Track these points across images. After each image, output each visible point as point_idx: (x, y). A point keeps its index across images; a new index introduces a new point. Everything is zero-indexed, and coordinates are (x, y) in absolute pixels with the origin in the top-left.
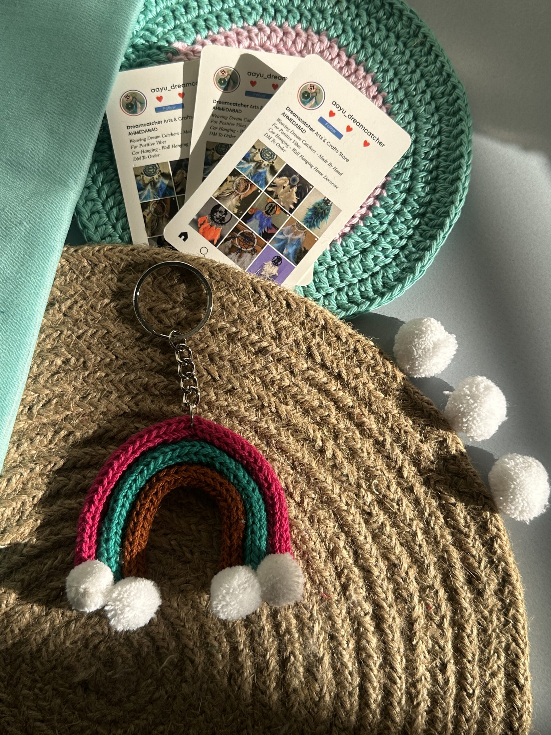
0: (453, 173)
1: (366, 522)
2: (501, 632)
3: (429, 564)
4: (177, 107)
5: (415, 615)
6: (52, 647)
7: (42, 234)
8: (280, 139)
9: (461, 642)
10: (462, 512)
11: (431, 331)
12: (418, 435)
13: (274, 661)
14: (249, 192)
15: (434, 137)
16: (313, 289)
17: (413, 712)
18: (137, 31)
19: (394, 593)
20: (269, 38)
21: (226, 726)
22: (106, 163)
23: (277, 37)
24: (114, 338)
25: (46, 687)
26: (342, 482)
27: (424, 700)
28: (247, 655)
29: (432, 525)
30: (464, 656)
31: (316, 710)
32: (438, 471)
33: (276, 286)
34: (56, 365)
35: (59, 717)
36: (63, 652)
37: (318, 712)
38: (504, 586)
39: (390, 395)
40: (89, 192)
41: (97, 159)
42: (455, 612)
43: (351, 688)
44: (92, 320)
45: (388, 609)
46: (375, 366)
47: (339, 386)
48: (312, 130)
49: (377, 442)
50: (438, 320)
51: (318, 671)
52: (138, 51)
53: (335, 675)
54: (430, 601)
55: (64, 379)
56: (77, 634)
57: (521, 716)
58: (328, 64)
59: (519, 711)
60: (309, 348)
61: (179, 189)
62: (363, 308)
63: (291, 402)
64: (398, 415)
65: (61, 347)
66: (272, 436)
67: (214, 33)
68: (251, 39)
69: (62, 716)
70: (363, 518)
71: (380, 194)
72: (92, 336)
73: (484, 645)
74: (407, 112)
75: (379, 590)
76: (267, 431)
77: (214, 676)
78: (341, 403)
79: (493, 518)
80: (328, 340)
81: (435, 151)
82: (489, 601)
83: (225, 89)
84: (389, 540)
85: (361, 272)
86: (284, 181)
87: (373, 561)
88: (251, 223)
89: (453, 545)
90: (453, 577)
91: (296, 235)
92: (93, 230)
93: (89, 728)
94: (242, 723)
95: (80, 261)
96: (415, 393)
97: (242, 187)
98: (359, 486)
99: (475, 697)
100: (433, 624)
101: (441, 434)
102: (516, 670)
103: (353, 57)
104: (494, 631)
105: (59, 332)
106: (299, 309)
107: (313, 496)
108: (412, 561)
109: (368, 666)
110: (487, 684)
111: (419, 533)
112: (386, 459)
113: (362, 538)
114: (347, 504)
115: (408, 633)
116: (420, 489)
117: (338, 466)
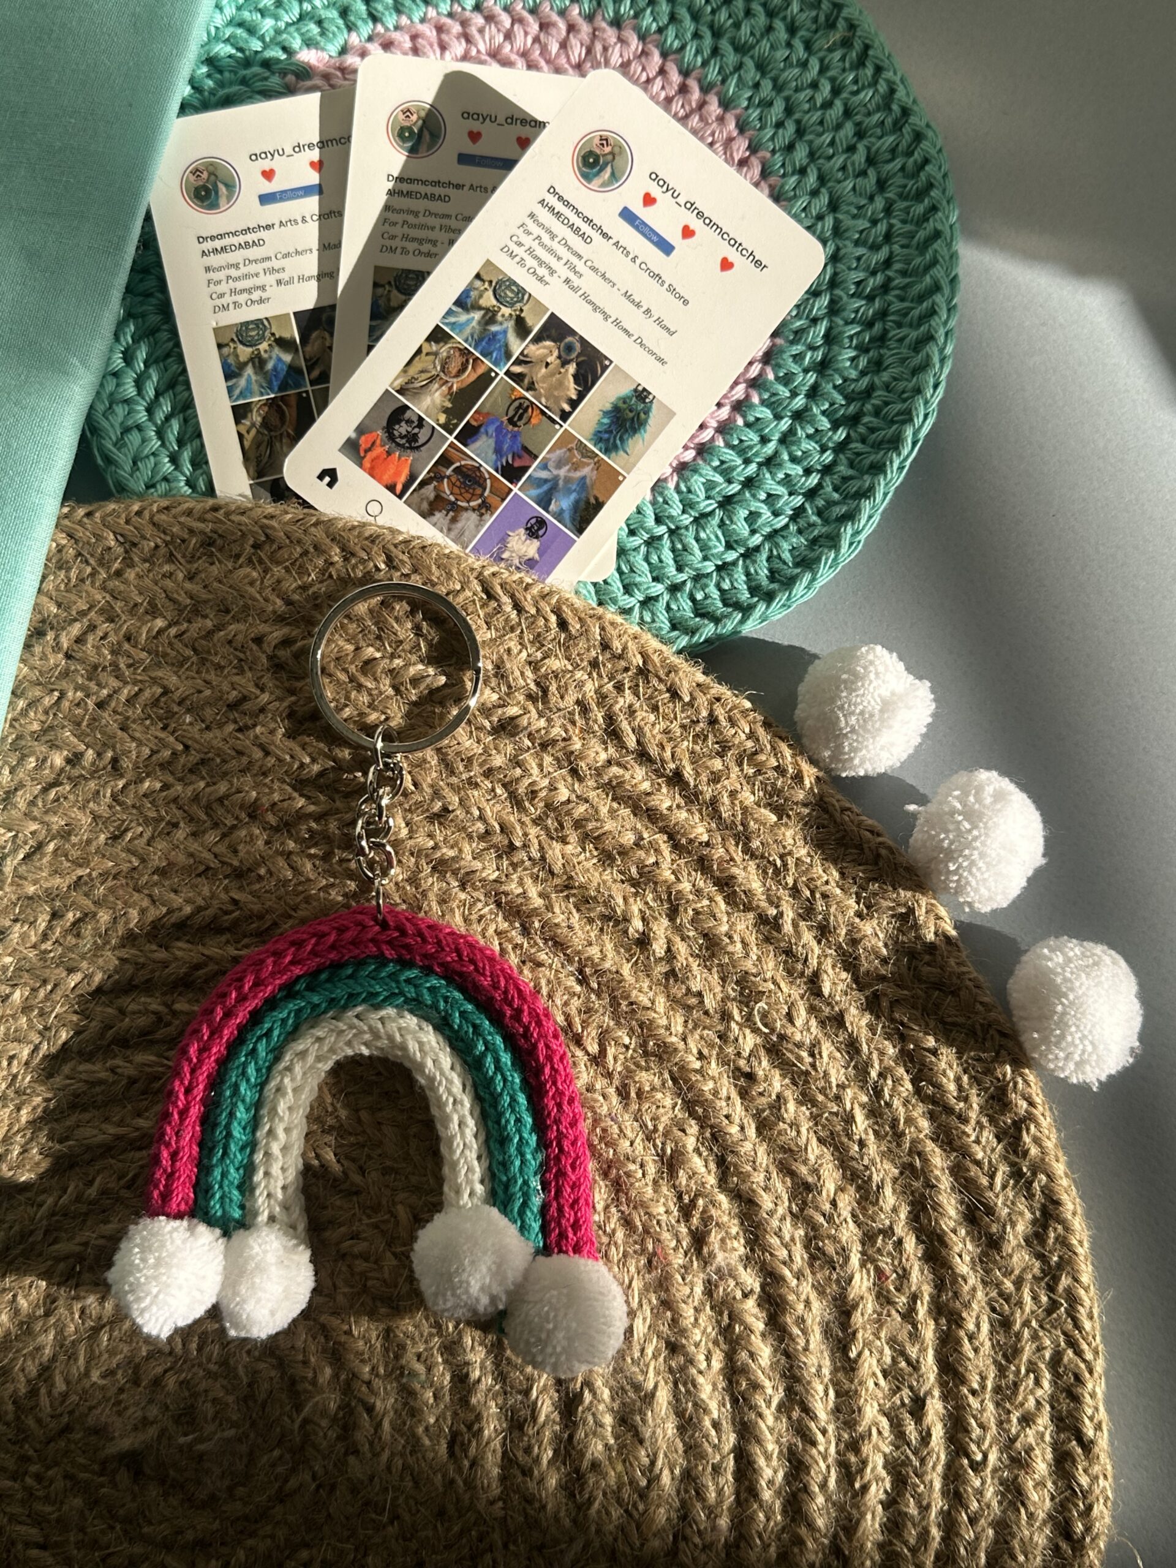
0: (919, 325)
1: (744, 1094)
2: (1041, 1326)
3: (882, 1181)
4: (306, 191)
5: (853, 1294)
6: (60, 1386)
7: (12, 479)
8: (536, 258)
9: (956, 1350)
10: (951, 1067)
11: (877, 674)
12: (852, 902)
13: (548, 1402)
14: (470, 376)
15: (875, 247)
16: (617, 586)
17: (853, 1506)
18: (217, 28)
19: (807, 1247)
20: (509, 36)
21: (445, 1547)
22: (154, 319)
23: (526, 33)
24: (180, 704)
25: (50, 1473)
26: (689, 1008)
27: (878, 1479)
28: (489, 1390)
29: (887, 1097)
30: (962, 1380)
31: (641, 1507)
32: (898, 980)
33: (535, 582)
34: (52, 767)
35: (80, 1536)
36: (85, 1394)
37: (646, 1511)
38: (1045, 1227)
39: (789, 817)
40: (118, 385)
41: (133, 311)
42: (939, 1286)
43: (718, 1457)
44: (129, 666)
45: (794, 1282)
46: (756, 753)
47: (679, 800)
48: (605, 236)
49: (762, 920)
50: (891, 650)
51: (644, 1421)
52: (221, 72)
53: (681, 1429)
54: (885, 1263)
55: (71, 797)
56: (115, 1354)
57: (1089, 1508)
58: (637, 91)
59: (1085, 1497)
60: (610, 718)
61: (316, 373)
62: (729, 626)
63: (573, 837)
64: (808, 860)
65: (63, 727)
66: (535, 912)
67: (387, 29)
68: (468, 39)
69: (85, 1534)
70: (736, 1086)
71: (760, 375)
72: (130, 701)
73: (1005, 1356)
74: (814, 193)
75: (774, 1241)
76: (520, 900)
77: (418, 1440)
78: (683, 835)
79: (1020, 1080)
80: (650, 698)
81: (879, 278)
82: (1015, 1259)
83: (413, 151)
84: (794, 1133)
85: (722, 549)
86: (548, 350)
87: (759, 1178)
88: (478, 444)
89: (933, 1140)
90: (935, 1210)
91: (576, 470)
92: (128, 468)
93: (147, 1559)
94: (480, 1540)
95: (99, 537)
96: (844, 810)
97: (454, 367)
98: (726, 1016)
99: (989, 1470)
100: (893, 1312)
101: (902, 899)
102: (1077, 1409)
103: (694, 74)
104: (1026, 1323)
105: (56, 694)
106: (585, 632)
107: (627, 1041)
108: (844, 1177)
109: (753, 1407)
110: (1013, 1440)
111: (859, 1116)
112: (784, 957)
113: (734, 1129)
114: (700, 1056)
115: (840, 1333)
116: (859, 1020)
117: (680, 974)
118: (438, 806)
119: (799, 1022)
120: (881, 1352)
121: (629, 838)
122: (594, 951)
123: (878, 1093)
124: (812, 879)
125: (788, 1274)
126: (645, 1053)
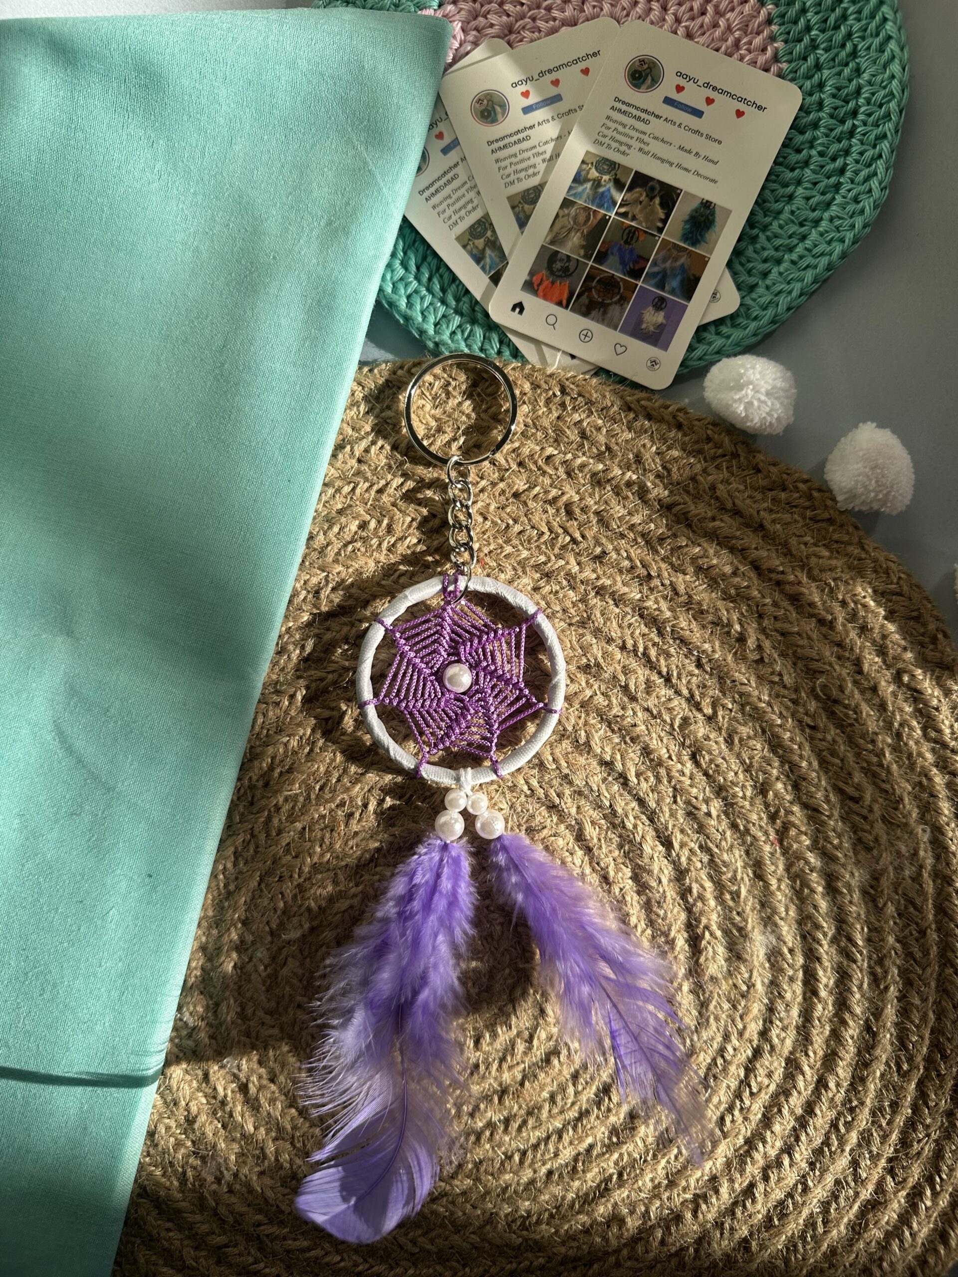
1: (810, 740)
3: (902, 794)
5: (881, 867)
12: (881, 610)
13: (681, 939)
14: (593, 222)
17: (879, 1000)
26: (773, 684)
27: (894, 982)
29: (905, 739)
30: (951, 919)
34: (349, 531)
42: (938, 858)
43: (792, 971)
47: (761, 543)
49: (822, 622)
63: (690, 570)
66: (666, 621)
70: (805, 735)
76: (656, 613)
78: (765, 567)
86: (639, 194)
91: (676, 261)
97: (581, 220)
111: (887, 752)
112: (836, 649)
113: (804, 764)
114: (781, 715)
115: (872, 892)
116: (887, 689)
117: (766, 660)
118: (598, 550)
119: (847, 692)
120: (899, 902)
121: (728, 569)
122: (707, 646)
123: (898, 736)
124: (855, 595)
125: (840, 855)
126: (743, 714)
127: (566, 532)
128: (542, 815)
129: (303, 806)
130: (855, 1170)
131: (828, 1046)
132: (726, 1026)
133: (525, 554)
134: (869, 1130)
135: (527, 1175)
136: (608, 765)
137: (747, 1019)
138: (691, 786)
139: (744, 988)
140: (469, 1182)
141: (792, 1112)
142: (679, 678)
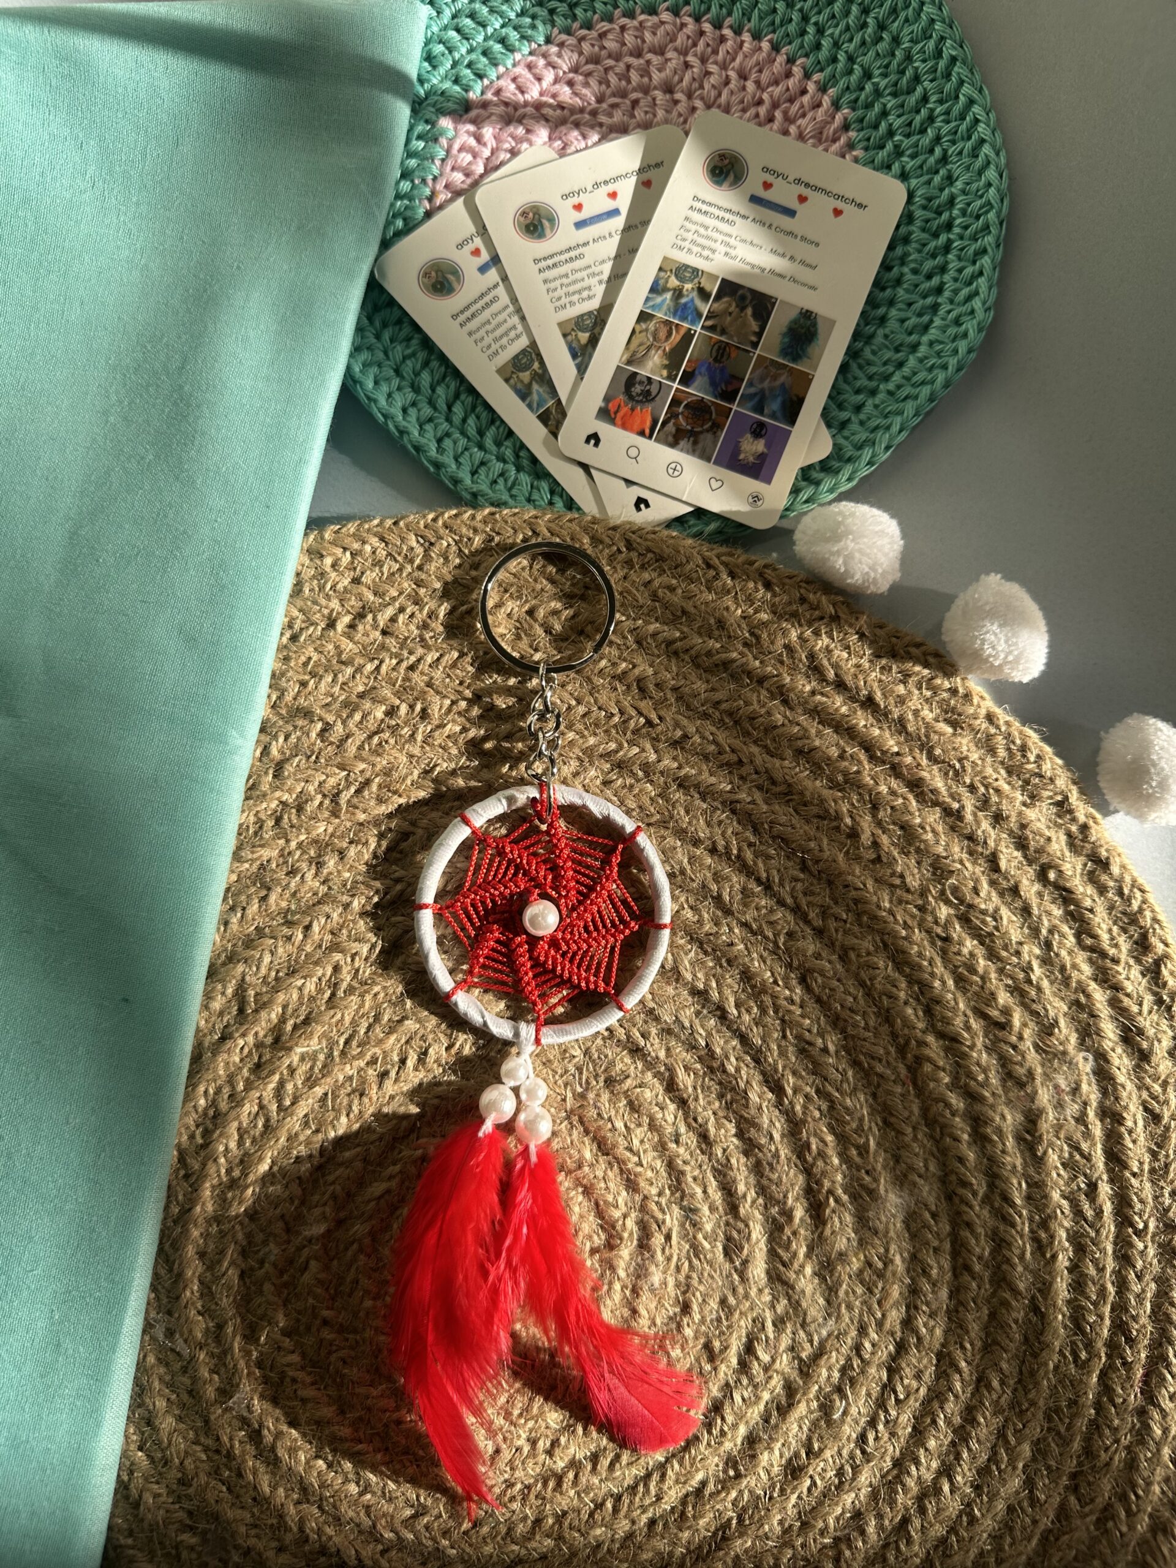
1: (944, 953)
3: (1057, 1015)
5: (1037, 1106)
9: (1118, 1142)
10: (1104, 921)
12: (1018, 794)
13: (800, 1208)
17: (1046, 1271)
19: (999, 1071)
26: (892, 886)
27: (1063, 1249)
28: (753, 1202)
29: (1056, 949)
30: (1125, 1166)
31: (878, 1285)
34: (374, 718)
39: (963, 728)
42: (1104, 1092)
43: (937, 1242)
45: (991, 1100)
46: (934, 678)
47: (871, 720)
49: (947, 812)
51: (877, 1217)
54: (1061, 1080)
55: (391, 741)
60: (812, 657)
63: (789, 753)
64: (980, 762)
65: (382, 688)
66: (763, 815)
70: (936, 949)
72: (434, 664)
73: (1156, 1144)
75: (974, 1068)
76: (750, 807)
78: (877, 748)
79: (1157, 926)
80: (843, 640)
82: (1161, 1068)
86: (727, 304)
87: (959, 1021)
89: (1095, 980)
90: (1097, 1034)
91: (775, 380)
97: (662, 335)
98: (924, 893)
99: (1149, 1235)
100: (1069, 1117)
105: (376, 662)
106: (787, 590)
107: (844, 916)
109: (964, 1201)
111: (1035, 965)
112: (967, 842)
113: (937, 984)
114: (906, 926)
115: (1028, 1137)
116: (1030, 889)
117: (885, 860)
118: (679, 734)
119: (983, 894)
120: (1062, 1150)
121: (834, 752)
122: (813, 845)
123: (1048, 945)
124: (985, 778)
125: (987, 1094)
126: (860, 925)
127: (640, 714)
128: (624, 1062)
129: (324, 1066)
130: (1031, 1492)
131: (987, 1335)
132: (861, 1315)
133: (592, 741)
134: (1045, 1439)
135: (623, 1526)
136: (700, 995)
137: (887, 1305)
138: (803, 1016)
139: (880, 1265)
140: (549, 1542)
141: (948, 1422)
142: (781, 884)
